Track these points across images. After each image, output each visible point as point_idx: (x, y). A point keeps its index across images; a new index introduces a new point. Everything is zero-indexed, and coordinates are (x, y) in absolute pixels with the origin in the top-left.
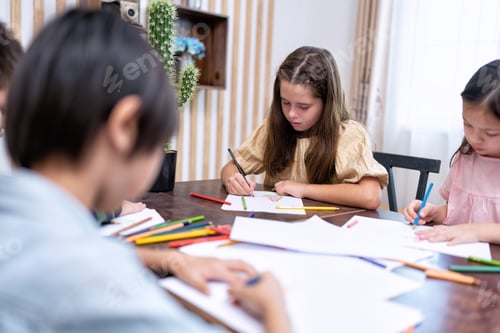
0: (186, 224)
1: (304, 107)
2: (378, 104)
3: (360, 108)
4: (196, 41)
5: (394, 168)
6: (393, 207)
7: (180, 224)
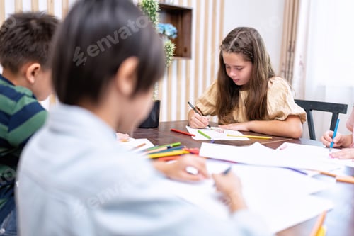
0: (169, 148)
1: (239, 69)
2: (301, 66)
3: (287, 70)
4: (171, 26)
5: (313, 111)
6: (312, 137)
7: (165, 148)
